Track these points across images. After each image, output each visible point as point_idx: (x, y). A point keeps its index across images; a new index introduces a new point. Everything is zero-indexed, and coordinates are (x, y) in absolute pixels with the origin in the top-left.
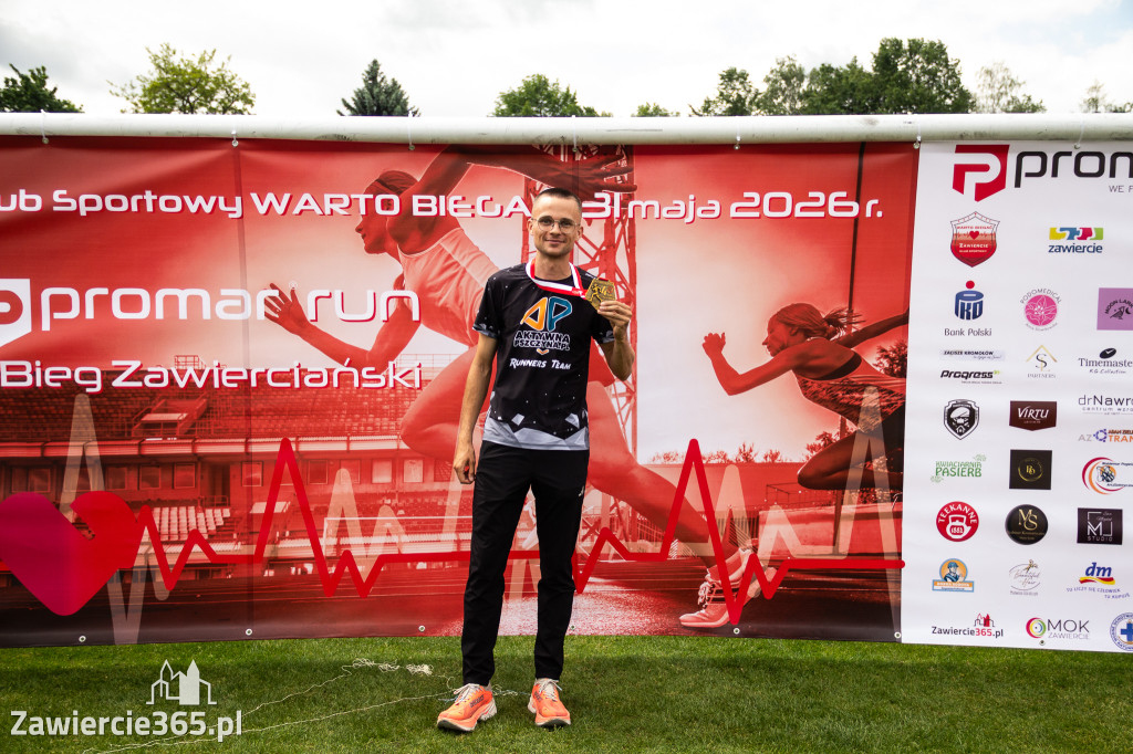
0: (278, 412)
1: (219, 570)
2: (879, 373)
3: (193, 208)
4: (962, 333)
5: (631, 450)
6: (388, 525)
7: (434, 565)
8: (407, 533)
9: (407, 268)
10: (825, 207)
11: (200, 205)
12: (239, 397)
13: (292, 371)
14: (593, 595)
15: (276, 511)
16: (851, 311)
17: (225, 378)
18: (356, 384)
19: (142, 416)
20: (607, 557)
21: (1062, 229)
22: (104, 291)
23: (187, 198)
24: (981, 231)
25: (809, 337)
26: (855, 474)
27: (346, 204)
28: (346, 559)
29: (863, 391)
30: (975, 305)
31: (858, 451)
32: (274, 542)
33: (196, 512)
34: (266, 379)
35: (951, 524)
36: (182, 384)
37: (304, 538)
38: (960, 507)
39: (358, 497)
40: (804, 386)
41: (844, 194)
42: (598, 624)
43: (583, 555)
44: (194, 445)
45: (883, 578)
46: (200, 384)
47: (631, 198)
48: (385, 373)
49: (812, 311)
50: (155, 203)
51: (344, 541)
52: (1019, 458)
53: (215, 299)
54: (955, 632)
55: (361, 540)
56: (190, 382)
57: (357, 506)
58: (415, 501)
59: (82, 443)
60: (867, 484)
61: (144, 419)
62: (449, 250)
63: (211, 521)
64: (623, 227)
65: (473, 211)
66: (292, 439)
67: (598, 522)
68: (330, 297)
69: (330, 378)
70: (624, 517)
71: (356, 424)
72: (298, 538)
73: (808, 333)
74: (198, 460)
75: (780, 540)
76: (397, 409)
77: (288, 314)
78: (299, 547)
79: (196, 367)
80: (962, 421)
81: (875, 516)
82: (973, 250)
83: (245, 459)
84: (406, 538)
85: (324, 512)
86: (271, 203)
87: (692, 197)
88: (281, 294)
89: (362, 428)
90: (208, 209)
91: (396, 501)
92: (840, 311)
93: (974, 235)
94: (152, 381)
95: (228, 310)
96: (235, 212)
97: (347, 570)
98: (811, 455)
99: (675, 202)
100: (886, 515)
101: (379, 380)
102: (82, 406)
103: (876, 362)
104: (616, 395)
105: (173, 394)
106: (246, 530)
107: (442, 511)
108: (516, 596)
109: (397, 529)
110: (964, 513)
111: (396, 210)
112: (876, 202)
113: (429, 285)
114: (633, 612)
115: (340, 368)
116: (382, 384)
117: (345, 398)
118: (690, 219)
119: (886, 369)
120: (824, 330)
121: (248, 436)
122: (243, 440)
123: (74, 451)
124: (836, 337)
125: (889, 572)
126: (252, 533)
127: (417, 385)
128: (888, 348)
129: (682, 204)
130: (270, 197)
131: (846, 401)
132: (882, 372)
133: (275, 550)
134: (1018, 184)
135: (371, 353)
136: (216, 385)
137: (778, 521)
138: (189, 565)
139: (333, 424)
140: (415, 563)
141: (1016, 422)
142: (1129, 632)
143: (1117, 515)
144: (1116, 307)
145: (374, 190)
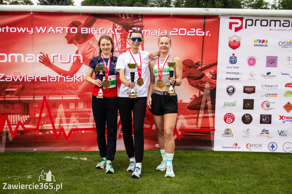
0: (43, 88)
1: (26, 133)
2: (209, 78)
3: (19, 31)
4: (231, 68)
6: (74, 120)
7: (87, 132)
8: (79, 123)
9: (79, 48)
10: (195, 33)
11: (21, 30)
12: (32, 84)
13: (46, 77)
15: (42, 116)
16: (202, 61)
17: (28, 79)
18: (65, 81)
19: (5, 89)
21: (257, 40)
23: (18, 28)
24: (236, 40)
25: (191, 68)
26: (203, 106)
27: (62, 30)
28: (62, 130)
29: (205, 83)
30: (235, 60)
31: (204, 99)
32: (42, 125)
33: (20, 116)
34: (39, 79)
35: (228, 119)
36: (16, 80)
37: (50, 124)
38: (230, 114)
39: (65, 112)
40: (189, 82)
41: (200, 29)
44: (19, 98)
45: (209, 134)
46: (21, 80)
47: (142, 29)
48: (73, 78)
49: (192, 61)
50: (9, 30)
51: (61, 125)
52: (245, 101)
53: (25, 57)
54: (228, 148)
55: (66, 124)
56: (18, 80)
57: (65, 115)
58: (81, 114)
60: (206, 108)
62: (91, 43)
63: (24, 119)
65: (98, 32)
66: (46, 96)
68: (57, 56)
69: (57, 79)
71: (65, 92)
72: (48, 124)
73: (190, 67)
74: (20, 102)
75: (182, 124)
76: (76, 88)
77: (46, 61)
78: (49, 126)
79: (20, 76)
80: (231, 91)
81: (208, 117)
82: (234, 45)
83: (33, 101)
84: (79, 124)
85: (56, 116)
86: (41, 30)
87: (159, 29)
88: (44, 55)
89: (66, 93)
90: (23, 31)
91: (76, 114)
92: (199, 61)
93: (235, 41)
94: (7, 79)
95: (28, 59)
96: (31, 32)
97: (62, 133)
98: (191, 101)
99: (155, 31)
100: (211, 117)
101: (71, 80)
103: (209, 75)
105: (13, 83)
106: (34, 122)
107: (89, 116)
109: (76, 121)
110: (231, 116)
111: (76, 32)
112: (209, 32)
113: (85, 53)
115: (60, 76)
116: (72, 81)
117: (62, 85)
118: (158, 36)
119: (211, 77)
120: (195, 67)
121: (34, 95)
122: (33, 96)
124: (198, 68)
125: (211, 132)
126: (35, 122)
127: (82, 81)
128: (212, 72)
129: (156, 31)
130: (41, 28)
131: (200, 86)
132: (210, 78)
133: (42, 127)
134: (246, 28)
135: (68, 72)
136: (25, 81)
137: (182, 119)
138: (18, 131)
139: (58, 92)
140: (81, 131)
141: (245, 91)
142: (273, 147)
143: (270, 116)
144: (271, 61)
145: (70, 26)
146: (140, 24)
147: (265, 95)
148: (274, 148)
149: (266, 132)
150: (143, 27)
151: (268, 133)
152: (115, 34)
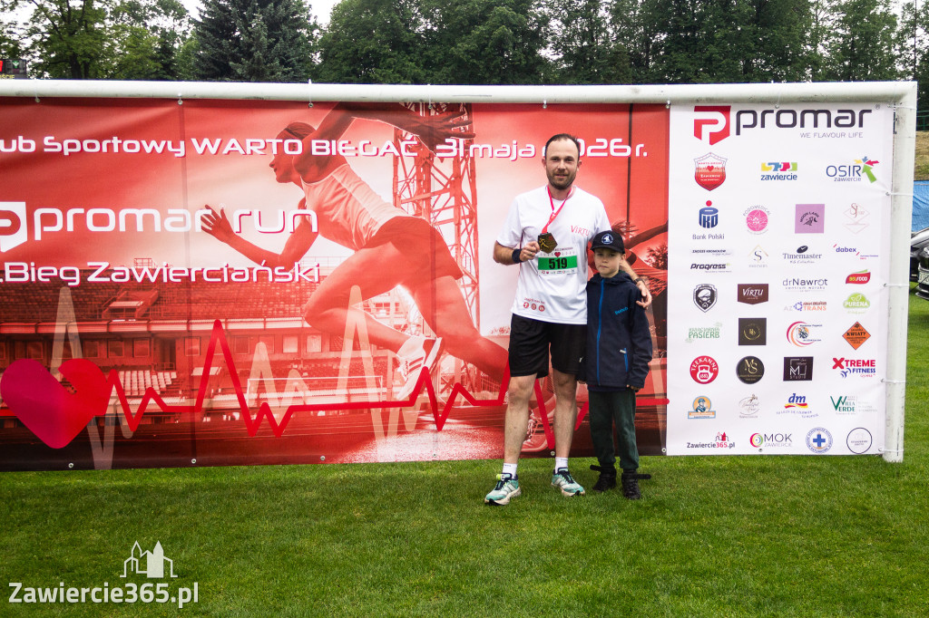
0: (212, 300)
1: (169, 418)
2: (649, 266)
3: (148, 150)
4: (704, 237)
5: (475, 326)
6: (296, 384)
7: (331, 413)
8: (310, 390)
9: (308, 193)
10: (607, 150)
11: (154, 147)
12: (183, 289)
13: (222, 269)
14: (449, 431)
15: (210, 374)
16: (628, 223)
17: (171, 275)
18: (270, 279)
19: (110, 303)
20: (459, 404)
21: (769, 164)
22: (81, 211)
23: (144, 142)
24: (715, 166)
27: (263, 146)
28: (264, 409)
30: (713, 217)
32: (210, 397)
33: (151, 375)
34: (202, 276)
35: (700, 371)
36: (139, 279)
37: (232, 393)
38: (705, 360)
39: (274, 364)
41: (620, 140)
42: (453, 452)
43: (441, 404)
44: (148, 325)
45: (654, 411)
46: (153, 279)
47: (471, 142)
48: (292, 271)
50: (120, 146)
51: (262, 396)
52: (745, 324)
53: (164, 216)
54: (703, 446)
55: (275, 395)
56: (146, 279)
57: (272, 370)
58: (316, 365)
59: (65, 324)
61: (111, 305)
62: (339, 180)
63: (162, 381)
64: (467, 163)
65: (357, 152)
67: (452, 379)
68: (250, 215)
69: (251, 275)
70: (471, 375)
71: (271, 309)
72: (227, 394)
74: (152, 336)
76: (301, 298)
77: (218, 226)
78: (228, 400)
79: (150, 267)
80: (705, 300)
82: (710, 180)
83: (187, 335)
84: (309, 393)
85: (247, 374)
86: (206, 146)
87: (515, 142)
88: (214, 213)
89: (275, 312)
90: (159, 150)
92: (621, 223)
93: (710, 168)
94: (117, 277)
95: (173, 224)
96: (179, 152)
97: (265, 417)
99: (503, 146)
100: (656, 367)
101: (287, 276)
102: (65, 296)
103: (647, 259)
104: (464, 286)
105: (133, 288)
106: (188, 388)
107: (336, 373)
108: (392, 434)
109: (302, 386)
111: (300, 151)
112: (642, 145)
113: (325, 205)
114: (479, 443)
115: (258, 267)
116: (290, 279)
117: (263, 290)
118: (514, 157)
119: (653, 264)
121: (189, 318)
122: (186, 321)
123: (59, 329)
125: (659, 407)
126: (193, 390)
127: (317, 280)
128: (655, 249)
129: (508, 147)
130: (206, 141)
132: (651, 266)
133: (211, 403)
134: (738, 133)
135: (281, 256)
136: (165, 280)
138: (147, 414)
139: (254, 309)
140: (316, 412)
141: (741, 298)
142: (819, 440)
143: (809, 361)
144: (808, 217)
145: (283, 136)
146: (465, 128)
147: (795, 307)
148: (823, 444)
149: (800, 401)
150: (474, 136)
151: (805, 405)
152: (401, 155)
